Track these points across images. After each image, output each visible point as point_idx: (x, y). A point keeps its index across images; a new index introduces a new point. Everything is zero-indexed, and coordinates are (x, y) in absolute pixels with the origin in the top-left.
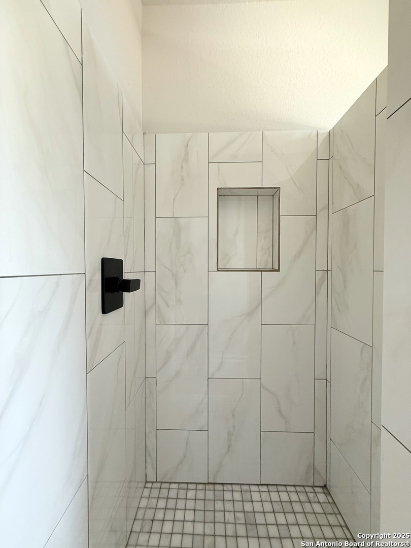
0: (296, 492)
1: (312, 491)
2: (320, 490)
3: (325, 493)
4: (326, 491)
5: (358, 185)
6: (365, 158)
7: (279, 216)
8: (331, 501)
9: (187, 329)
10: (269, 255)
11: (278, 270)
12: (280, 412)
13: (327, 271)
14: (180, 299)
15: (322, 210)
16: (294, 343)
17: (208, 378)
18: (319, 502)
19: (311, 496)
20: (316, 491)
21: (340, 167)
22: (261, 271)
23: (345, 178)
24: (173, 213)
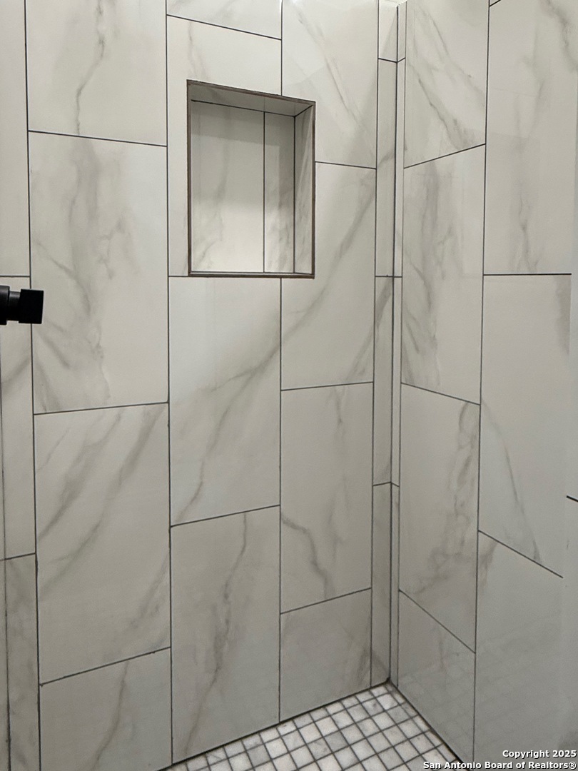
0: (345, 709)
1: (371, 697)
2: (382, 690)
3: (389, 693)
4: (390, 689)
5: (455, 121)
6: (470, 76)
7: (314, 162)
8: (401, 700)
9: (119, 418)
10: (288, 242)
11: (312, 276)
12: (315, 563)
13: (393, 277)
14: (98, 346)
15: (386, 159)
16: (340, 421)
17: (171, 527)
18: (384, 711)
19: (369, 705)
20: (376, 695)
21: (420, 81)
22: (281, 277)
23: (431, 105)
24: (78, 125)
